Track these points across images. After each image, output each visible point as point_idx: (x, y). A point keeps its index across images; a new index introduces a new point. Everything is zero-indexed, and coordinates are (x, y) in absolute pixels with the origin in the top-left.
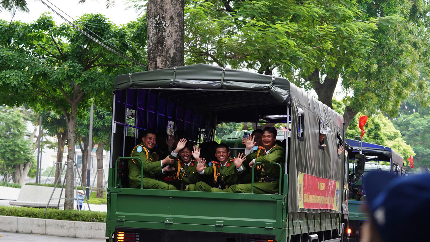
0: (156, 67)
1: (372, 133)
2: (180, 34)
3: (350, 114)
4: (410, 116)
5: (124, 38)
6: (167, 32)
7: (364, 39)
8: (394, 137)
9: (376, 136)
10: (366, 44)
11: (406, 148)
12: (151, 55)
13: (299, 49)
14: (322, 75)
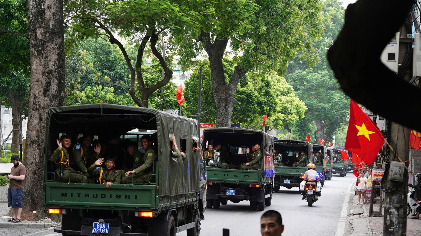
0: (36, 38)
1: (263, 90)
2: (60, 6)
3: (239, 74)
4: (304, 71)
5: (10, 8)
6: (46, 5)
7: (248, 4)
8: (288, 93)
9: (267, 93)
10: (249, 9)
11: (298, 103)
12: (31, 27)
13: (183, 14)
14: (213, 35)
